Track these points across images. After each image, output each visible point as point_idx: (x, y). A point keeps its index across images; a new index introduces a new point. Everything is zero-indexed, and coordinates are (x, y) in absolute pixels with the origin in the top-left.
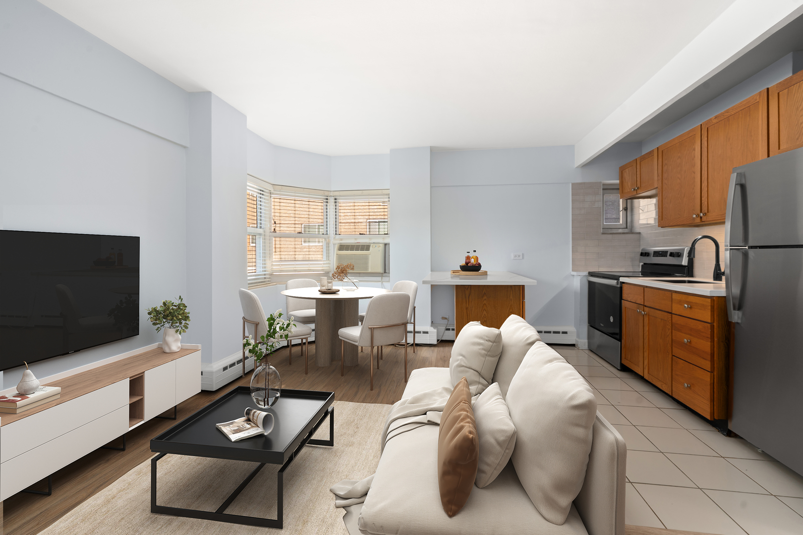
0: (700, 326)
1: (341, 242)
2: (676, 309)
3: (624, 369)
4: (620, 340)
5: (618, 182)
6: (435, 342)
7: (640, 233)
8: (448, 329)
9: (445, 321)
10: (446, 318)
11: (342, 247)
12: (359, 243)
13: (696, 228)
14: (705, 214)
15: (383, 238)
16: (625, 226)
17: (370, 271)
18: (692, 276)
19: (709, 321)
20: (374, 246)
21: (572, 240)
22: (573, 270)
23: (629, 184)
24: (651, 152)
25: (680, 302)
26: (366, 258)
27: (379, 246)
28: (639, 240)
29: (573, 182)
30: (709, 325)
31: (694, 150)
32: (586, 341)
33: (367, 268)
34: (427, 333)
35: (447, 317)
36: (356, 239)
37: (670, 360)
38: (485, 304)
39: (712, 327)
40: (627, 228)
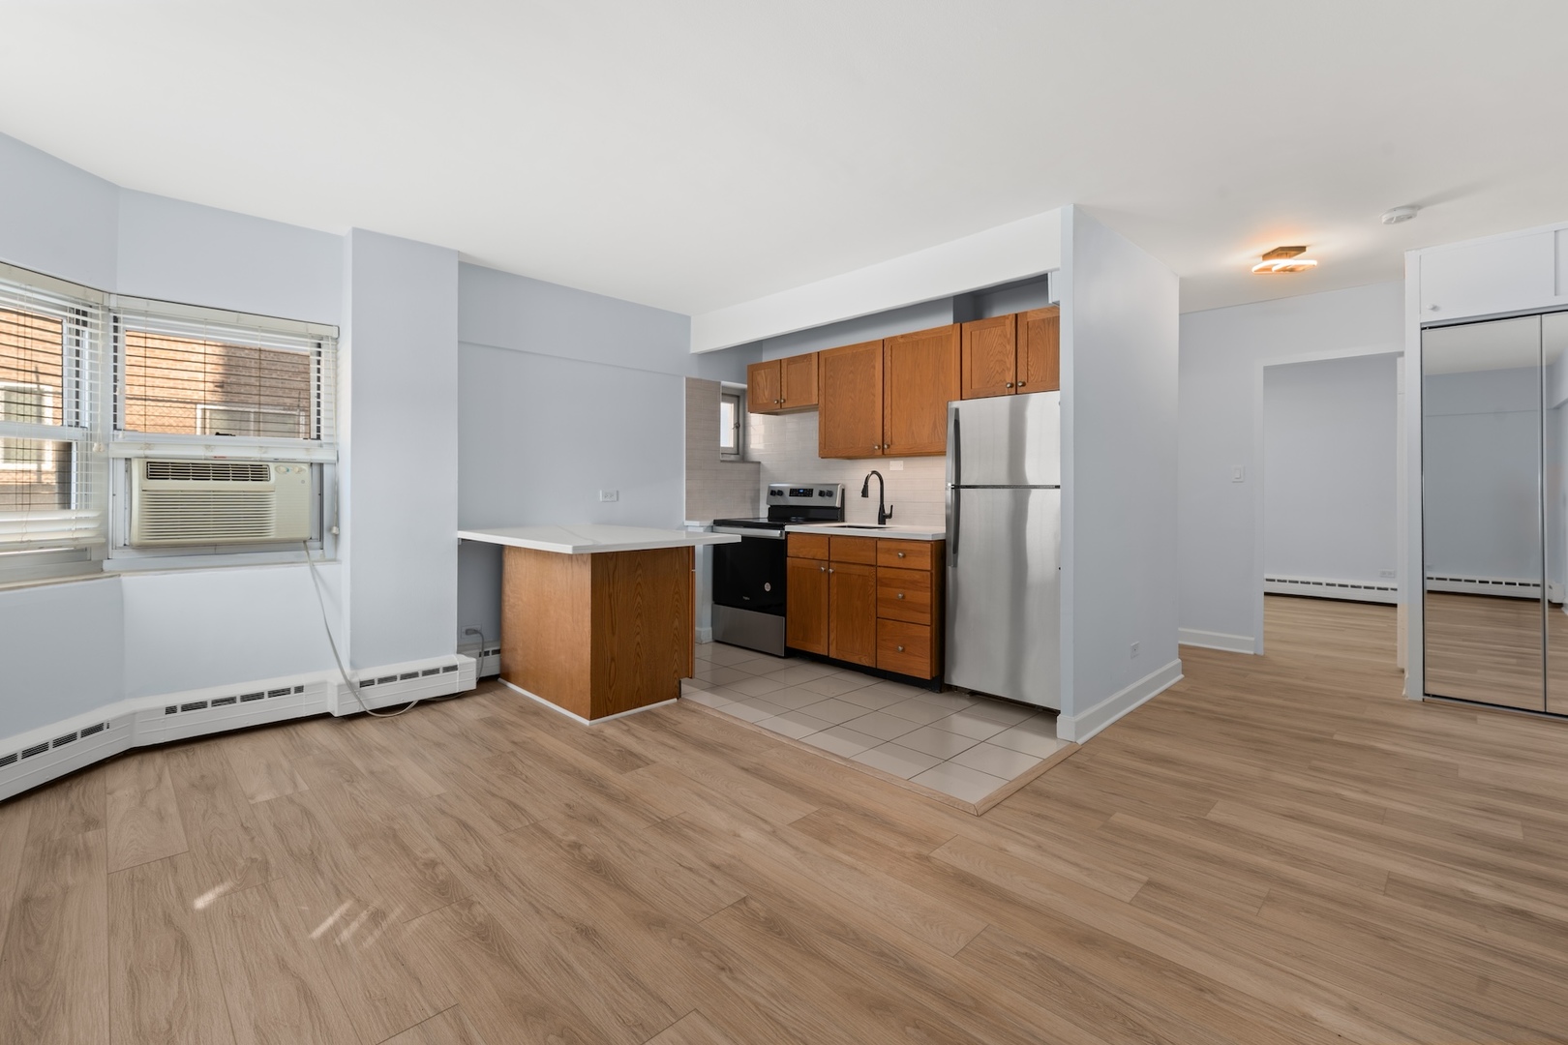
0: (917, 576)
1: (148, 452)
2: (883, 559)
3: (791, 653)
4: (783, 613)
5: (745, 386)
6: (473, 686)
7: (759, 463)
8: (487, 653)
9: (475, 638)
10: (475, 632)
11: (156, 470)
12: (223, 458)
13: (848, 461)
14: (889, 446)
15: (307, 449)
16: (735, 451)
17: (273, 535)
18: (843, 521)
19: (929, 569)
20: (283, 469)
21: (687, 469)
22: (687, 519)
23: (766, 393)
24: (807, 357)
25: (888, 551)
26: (260, 501)
27: (301, 470)
28: (758, 472)
29: (688, 376)
30: (929, 573)
31: (874, 367)
32: (710, 629)
33: (262, 528)
34: (454, 668)
35: (477, 627)
36: (208, 447)
37: (874, 624)
38: (639, 583)
39: (932, 574)
40: (738, 454)
